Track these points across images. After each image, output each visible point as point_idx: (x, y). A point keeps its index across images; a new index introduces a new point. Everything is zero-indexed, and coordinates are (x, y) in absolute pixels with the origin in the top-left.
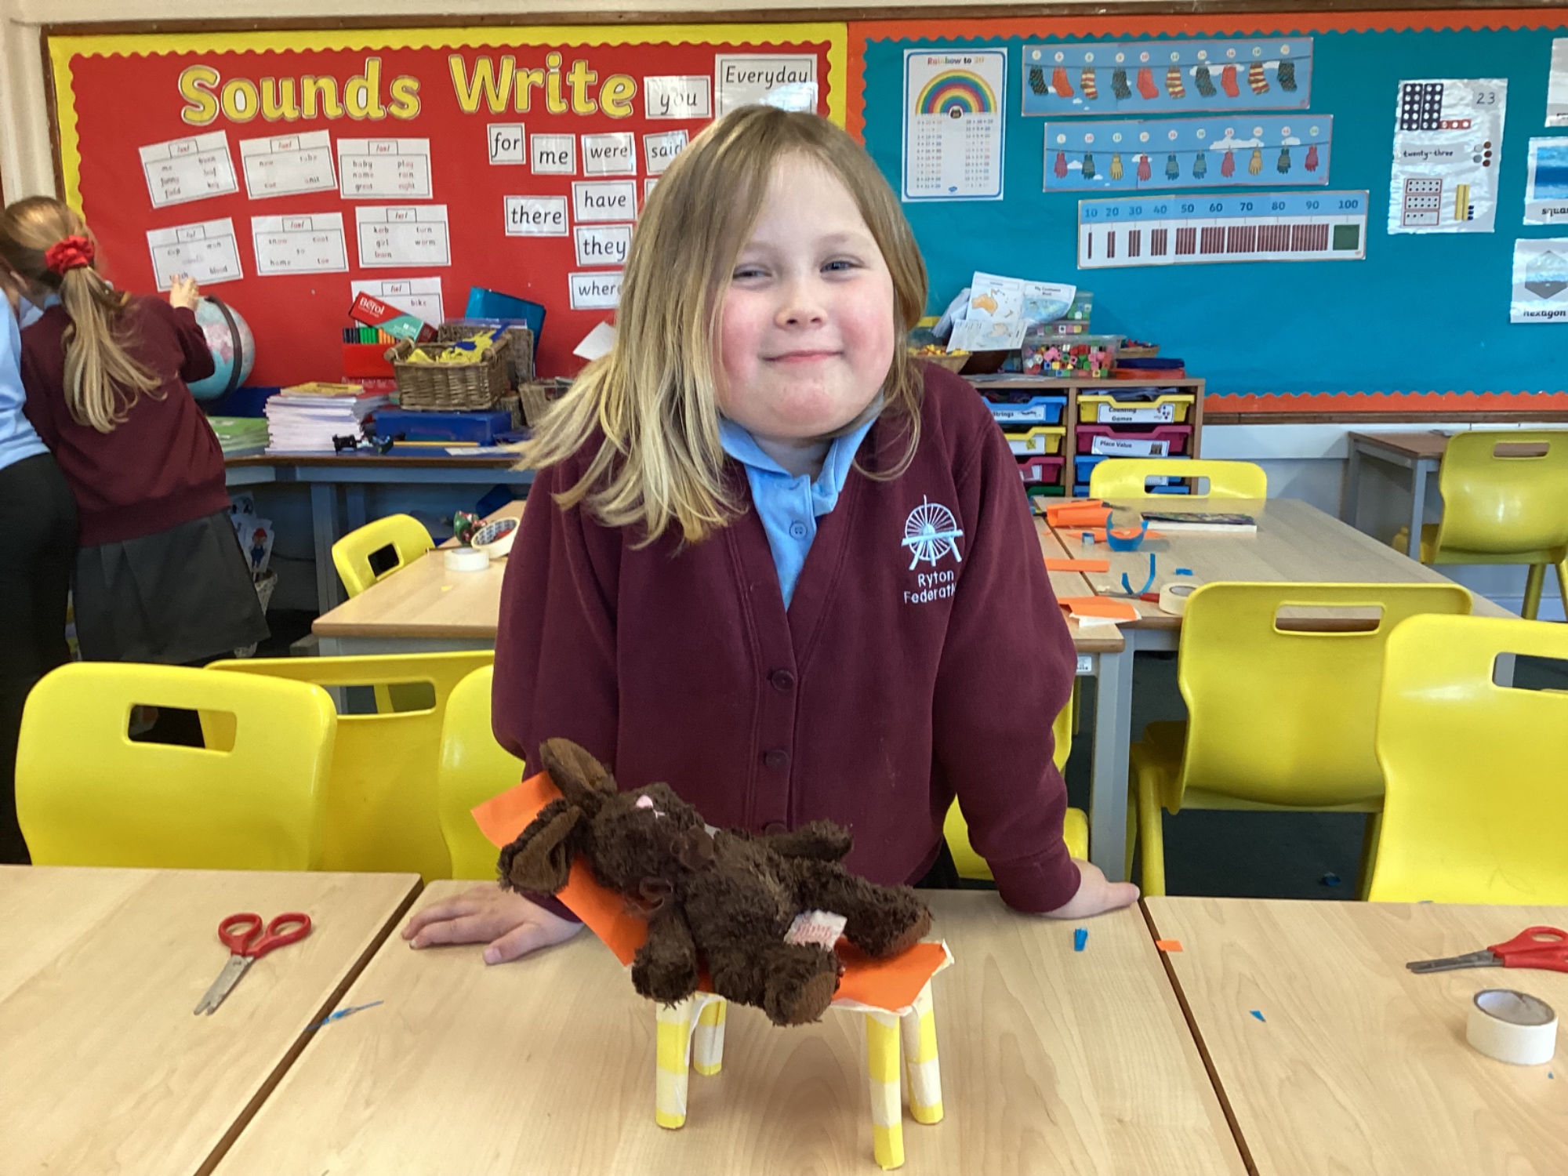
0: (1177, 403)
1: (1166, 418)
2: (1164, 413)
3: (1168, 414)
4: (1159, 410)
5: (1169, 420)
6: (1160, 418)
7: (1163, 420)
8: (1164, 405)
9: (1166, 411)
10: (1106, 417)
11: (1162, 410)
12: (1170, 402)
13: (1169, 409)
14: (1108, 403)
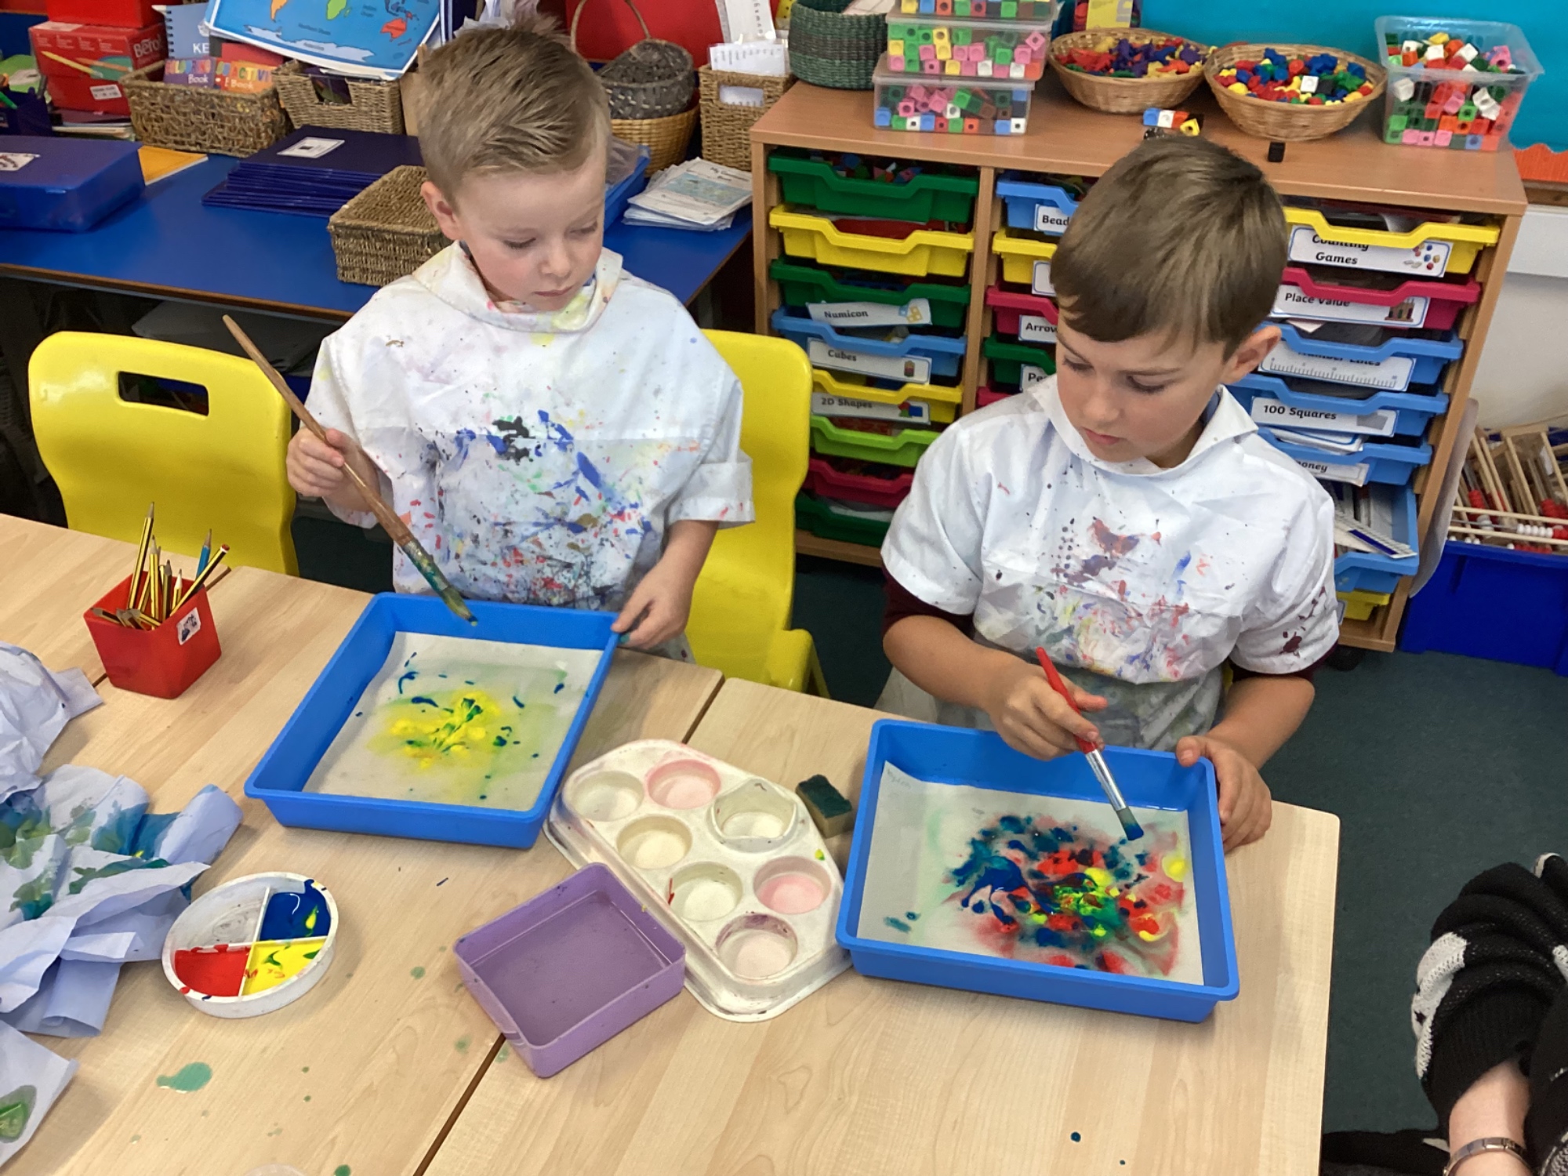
0: (1458, 243)
1: (1429, 267)
2: (1426, 258)
3: (1435, 260)
4: (1416, 250)
5: (1436, 272)
6: (1419, 264)
7: (1422, 271)
8: (1429, 244)
9: (1432, 253)
10: (1302, 250)
11: (1424, 252)
12: (1443, 241)
13: (1439, 251)
14: (1310, 228)
